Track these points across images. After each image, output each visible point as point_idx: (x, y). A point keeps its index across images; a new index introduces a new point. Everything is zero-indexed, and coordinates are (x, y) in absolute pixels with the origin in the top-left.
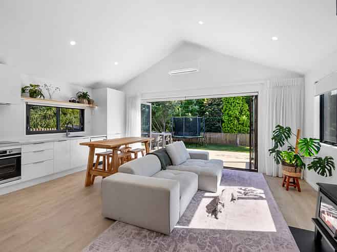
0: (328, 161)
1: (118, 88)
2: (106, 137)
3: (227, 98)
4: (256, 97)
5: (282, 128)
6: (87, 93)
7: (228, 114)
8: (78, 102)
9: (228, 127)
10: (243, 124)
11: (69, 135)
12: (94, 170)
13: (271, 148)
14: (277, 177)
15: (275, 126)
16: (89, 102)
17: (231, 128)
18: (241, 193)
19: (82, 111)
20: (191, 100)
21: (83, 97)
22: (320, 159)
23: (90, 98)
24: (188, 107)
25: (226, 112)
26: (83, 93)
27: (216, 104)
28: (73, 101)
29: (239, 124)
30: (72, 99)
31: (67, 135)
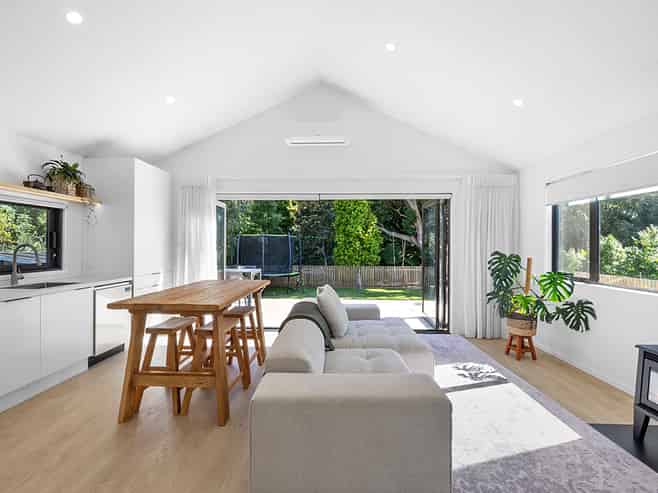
0: (583, 307)
1: (156, 160)
2: (131, 282)
3: (342, 201)
4: (447, 202)
5: (503, 256)
6: (76, 165)
7: (344, 231)
8: (49, 189)
9: (345, 255)
10: (368, 250)
11: (21, 282)
12: (142, 373)
13: (489, 292)
14: (484, 338)
15: (489, 254)
16: (81, 190)
17: (349, 257)
18: (465, 376)
19: (56, 215)
20: (267, 202)
21: (63, 175)
22: (572, 305)
23: (86, 180)
24: (261, 216)
25: (341, 228)
26: (65, 166)
27: (315, 213)
28: (37, 185)
29: (364, 249)
30: (32, 179)
31: (14, 281)
